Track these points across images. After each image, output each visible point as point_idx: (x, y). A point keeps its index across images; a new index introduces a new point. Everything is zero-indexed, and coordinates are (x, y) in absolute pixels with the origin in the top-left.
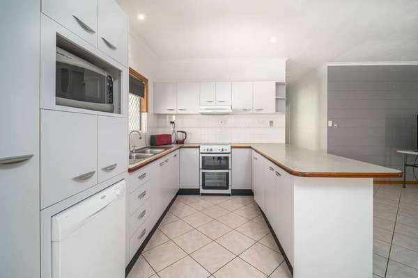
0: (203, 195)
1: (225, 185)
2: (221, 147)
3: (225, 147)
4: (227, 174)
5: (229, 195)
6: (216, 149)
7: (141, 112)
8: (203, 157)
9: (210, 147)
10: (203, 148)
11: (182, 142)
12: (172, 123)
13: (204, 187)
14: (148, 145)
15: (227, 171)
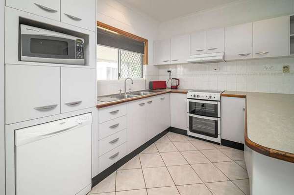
0: (190, 136)
1: (214, 133)
2: (209, 94)
3: (213, 95)
4: (216, 122)
5: (218, 144)
6: (203, 95)
7: (142, 64)
8: (190, 102)
9: (196, 93)
10: (190, 94)
11: (176, 88)
12: (169, 71)
13: (191, 130)
14: (148, 89)
15: (216, 119)
